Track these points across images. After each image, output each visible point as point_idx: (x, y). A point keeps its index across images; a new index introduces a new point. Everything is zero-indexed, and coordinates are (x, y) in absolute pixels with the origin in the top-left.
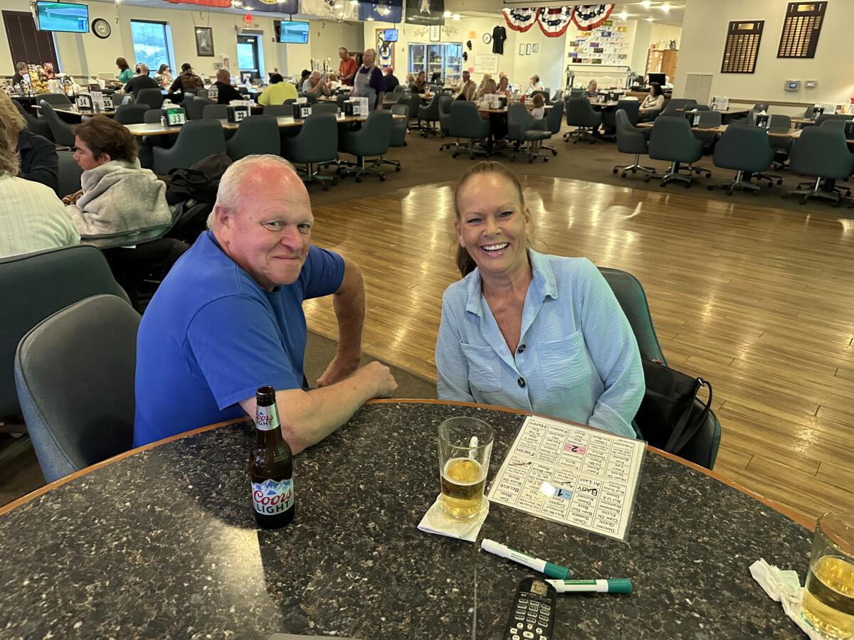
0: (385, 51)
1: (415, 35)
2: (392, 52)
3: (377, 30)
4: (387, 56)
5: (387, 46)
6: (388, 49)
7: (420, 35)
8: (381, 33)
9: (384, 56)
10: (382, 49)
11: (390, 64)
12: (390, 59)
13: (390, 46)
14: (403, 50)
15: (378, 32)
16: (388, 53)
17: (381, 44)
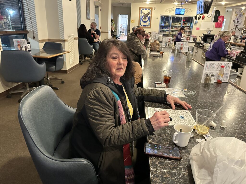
0: (145, 18)
1: (166, 12)
2: (150, 19)
3: (140, 8)
4: (146, 21)
5: (147, 16)
6: (147, 17)
7: (169, 12)
8: (144, 9)
9: (144, 20)
10: (143, 18)
11: (148, 25)
12: (148, 22)
13: (149, 16)
14: (157, 19)
15: (141, 9)
16: (147, 20)
17: (142, 15)
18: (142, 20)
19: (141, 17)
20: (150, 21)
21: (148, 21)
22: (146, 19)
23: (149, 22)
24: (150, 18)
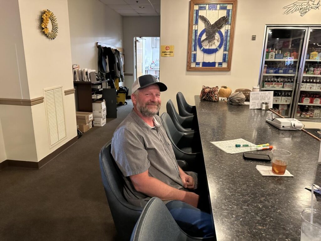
0: (210, 38)
2: (227, 42)
3: (192, 3)
5: (217, 30)
11: (221, 60)
13: (223, 30)
15: (196, 7)
16: (218, 44)
18: (201, 46)
19: (196, 36)
20: (228, 48)
21: (220, 46)
22: (216, 41)
23: (225, 50)
24: (227, 36)
